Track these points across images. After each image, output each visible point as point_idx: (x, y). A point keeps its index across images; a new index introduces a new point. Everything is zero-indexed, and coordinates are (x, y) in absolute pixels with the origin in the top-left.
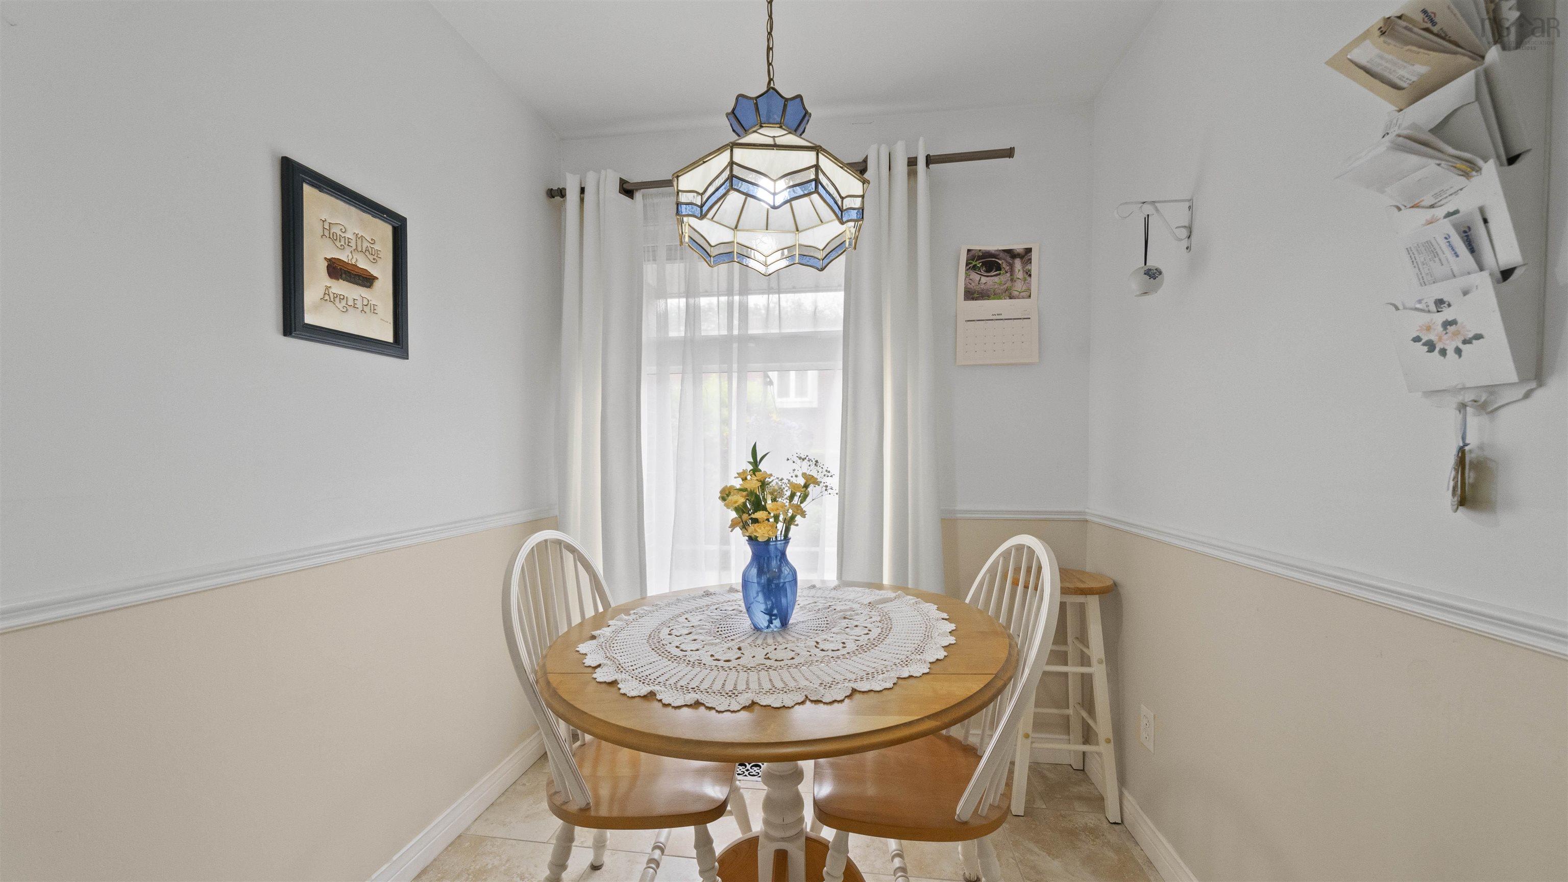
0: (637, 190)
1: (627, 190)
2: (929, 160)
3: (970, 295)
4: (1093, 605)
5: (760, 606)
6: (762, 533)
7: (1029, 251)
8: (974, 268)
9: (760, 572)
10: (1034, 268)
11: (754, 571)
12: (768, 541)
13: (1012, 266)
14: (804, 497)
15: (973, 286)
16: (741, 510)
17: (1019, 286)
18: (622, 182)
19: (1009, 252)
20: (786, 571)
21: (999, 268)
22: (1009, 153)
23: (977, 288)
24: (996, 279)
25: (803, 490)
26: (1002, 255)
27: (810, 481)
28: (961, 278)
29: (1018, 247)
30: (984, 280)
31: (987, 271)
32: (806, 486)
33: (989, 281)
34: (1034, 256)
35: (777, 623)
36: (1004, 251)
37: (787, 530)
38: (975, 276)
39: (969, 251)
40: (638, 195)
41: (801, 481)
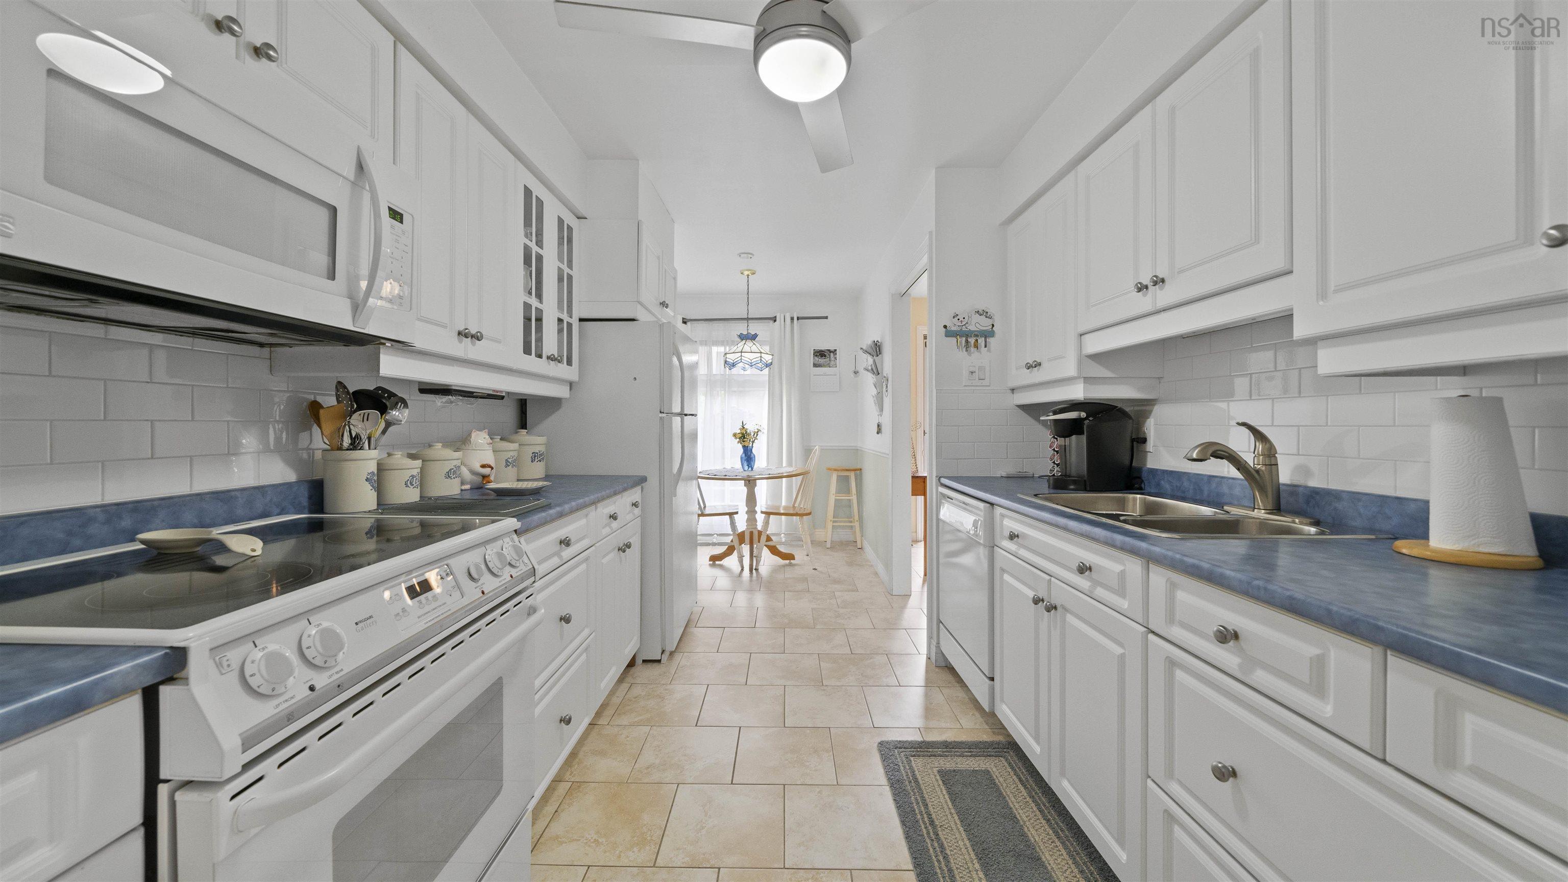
0: (688, 321)
1: (685, 322)
2: (798, 318)
3: (815, 365)
4: (852, 475)
5: (745, 464)
6: (746, 444)
7: (836, 350)
8: (816, 356)
9: (746, 456)
10: (838, 356)
11: (744, 455)
12: (748, 447)
13: (830, 355)
14: (757, 435)
15: (816, 362)
16: (740, 438)
17: (832, 363)
18: (683, 319)
19: (829, 350)
20: (752, 455)
21: (825, 356)
22: (826, 318)
23: (818, 363)
24: (825, 360)
25: (757, 433)
26: (827, 351)
27: (759, 431)
28: (811, 359)
29: (832, 349)
30: (820, 360)
31: (821, 357)
32: (758, 432)
33: (821, 361)
34: (838, 352)
35: (750, 469)
36: (827, 350)
37: (753, 444)
38: (817, 359)
39: (814, 350)
40: (689, 324)
41: (757, 431)
